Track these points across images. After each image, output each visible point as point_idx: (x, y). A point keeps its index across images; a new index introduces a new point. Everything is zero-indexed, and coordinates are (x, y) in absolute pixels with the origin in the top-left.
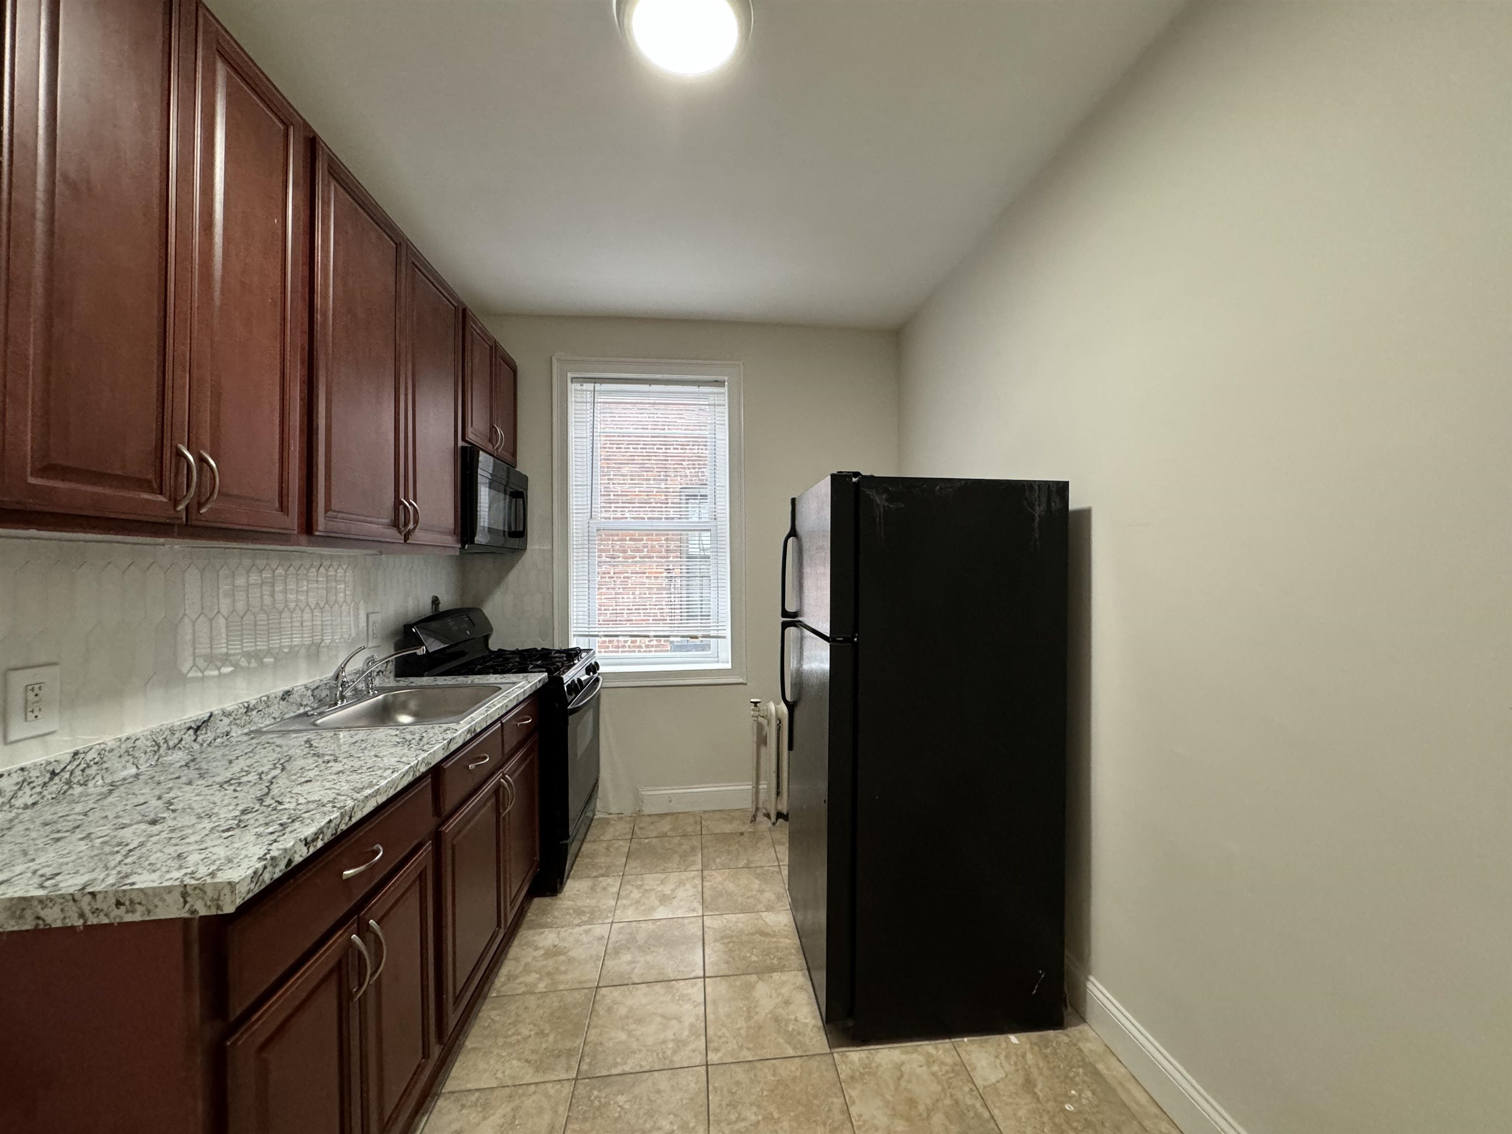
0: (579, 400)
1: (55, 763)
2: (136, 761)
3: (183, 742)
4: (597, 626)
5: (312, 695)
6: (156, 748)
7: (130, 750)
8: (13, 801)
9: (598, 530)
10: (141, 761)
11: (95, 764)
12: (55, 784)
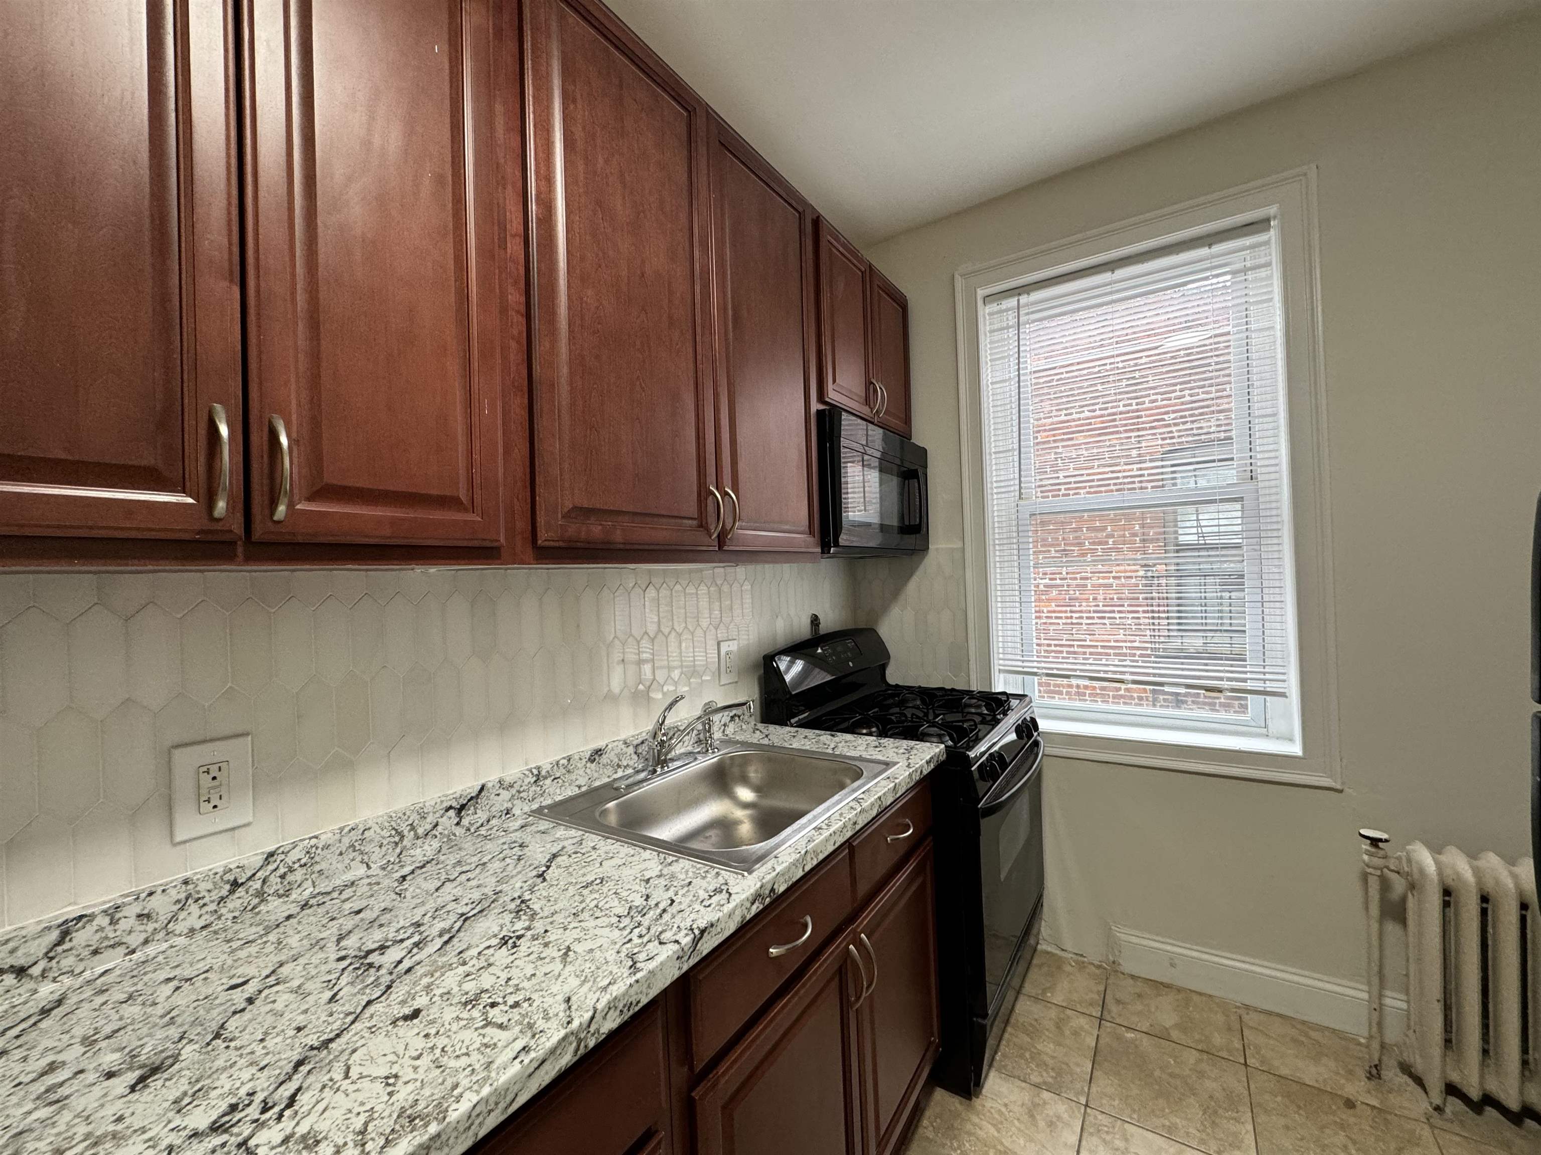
0: (996, 327)
1: (238, 870)
2: (366, 858)
3: (440, 828)
4: (1035, 658)
5: (636, 753)
6: (397, 839)
7: (356, 844)
8: (170, 926)
9: (1031, 515)
10: (374, 857)
11: (301, 866)
12: (239, 898)
